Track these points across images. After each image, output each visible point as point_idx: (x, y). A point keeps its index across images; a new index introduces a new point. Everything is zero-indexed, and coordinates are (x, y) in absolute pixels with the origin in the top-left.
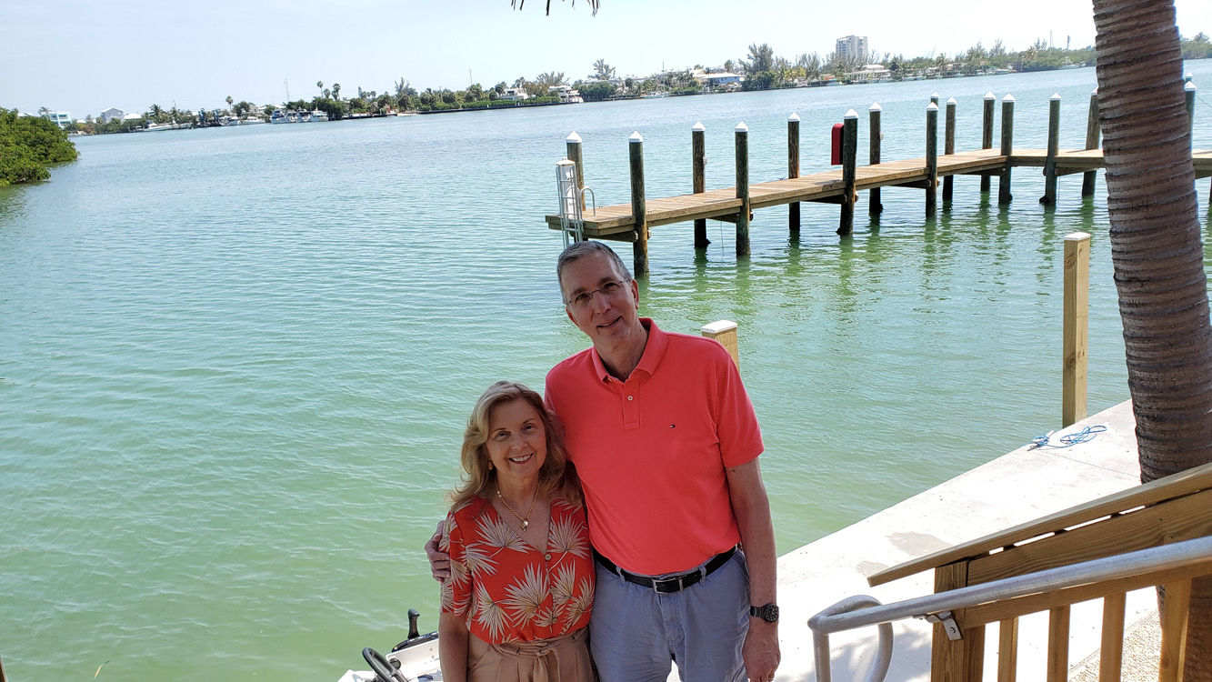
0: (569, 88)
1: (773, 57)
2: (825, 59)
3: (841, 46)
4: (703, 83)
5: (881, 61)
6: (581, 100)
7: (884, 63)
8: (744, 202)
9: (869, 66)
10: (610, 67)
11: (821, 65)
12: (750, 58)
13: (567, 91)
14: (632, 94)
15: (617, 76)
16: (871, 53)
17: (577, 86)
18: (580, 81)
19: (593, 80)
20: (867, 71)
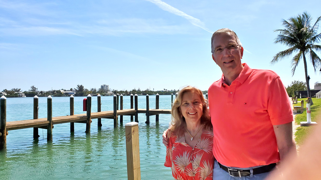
0: (21, 93)
1: (84, 88)
2: (98, 90)
3: (102, 87)
4: (64, 94)
5: (112, 91)
6: (25, 96)
7: (113, 92)
8: (50, 122)
9: (109, 92)
10: (36, 88)
11: (97, 91)
12: (77, 88)
13: (21, 94)
14: (42, 95)
15: (38, 91)
16: (109, 89)
17: (24, 93)
18: (26, 91)
19: (30, 91)
20: (108, 93)
